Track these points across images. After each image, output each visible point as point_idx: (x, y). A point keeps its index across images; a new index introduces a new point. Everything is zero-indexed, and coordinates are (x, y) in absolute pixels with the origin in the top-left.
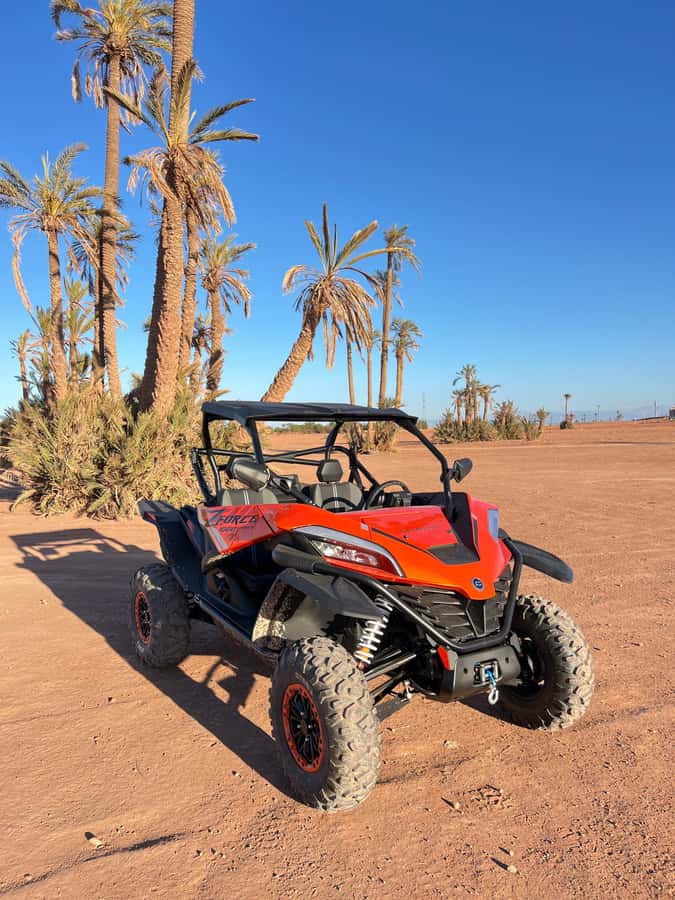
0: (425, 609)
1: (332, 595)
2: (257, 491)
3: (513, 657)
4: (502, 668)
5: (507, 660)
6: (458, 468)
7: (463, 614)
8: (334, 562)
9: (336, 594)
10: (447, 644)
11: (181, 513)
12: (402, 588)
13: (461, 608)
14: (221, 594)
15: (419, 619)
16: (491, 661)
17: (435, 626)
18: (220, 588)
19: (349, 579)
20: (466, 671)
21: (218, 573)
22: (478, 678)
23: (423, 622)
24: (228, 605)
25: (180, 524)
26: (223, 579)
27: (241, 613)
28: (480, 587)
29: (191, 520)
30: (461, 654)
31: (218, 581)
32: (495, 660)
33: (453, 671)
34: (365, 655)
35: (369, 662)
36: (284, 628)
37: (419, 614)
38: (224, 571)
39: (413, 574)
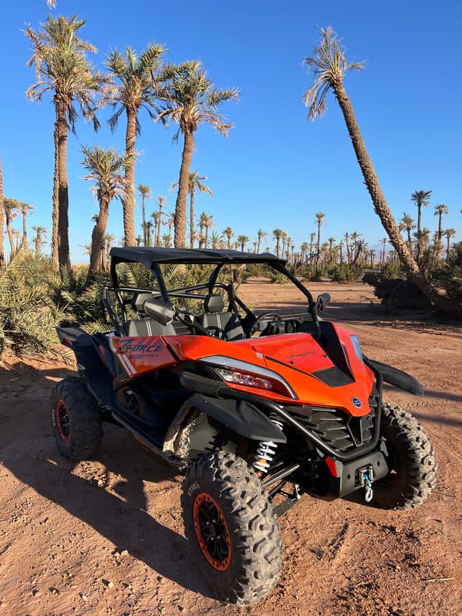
0: (315, 426)
1: (240, 420)
2: (165, 325)
3: (383, 461)
4: (375, 470)
5: (378, 463)
6: (321, 302)
7: (344, 428)
8: (234, 386)
9: (242, 418)
10: (334, 455)
11: (94, 340)
12: (294, 409)
13: (343, 423)
14: (131, 408)
15: (310, 434)
16: (368, 466)
17: (323, 440)
18: (130, 403)
19: (250, 402)
20: (349, 477)
21: (128, 390)
22: (358, 482)
23: (312, 436)
24: (138, 418)
25: (92, 347)
26: (132, 395)
27: (149, 424)
28: (359, 405)
29: (103, 345)
30: (345, 462)
31: (128, 397)
32: (370, 465)
33: (340, 478)
34: (262, 465)
35: (266, 471)
36: (189, 440)
37: (310, 430)
38: (133, 389)
39: (305, 397)
